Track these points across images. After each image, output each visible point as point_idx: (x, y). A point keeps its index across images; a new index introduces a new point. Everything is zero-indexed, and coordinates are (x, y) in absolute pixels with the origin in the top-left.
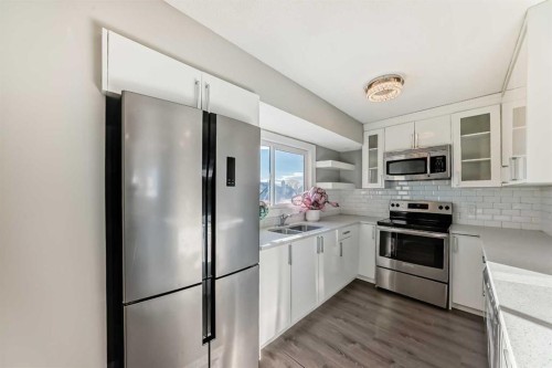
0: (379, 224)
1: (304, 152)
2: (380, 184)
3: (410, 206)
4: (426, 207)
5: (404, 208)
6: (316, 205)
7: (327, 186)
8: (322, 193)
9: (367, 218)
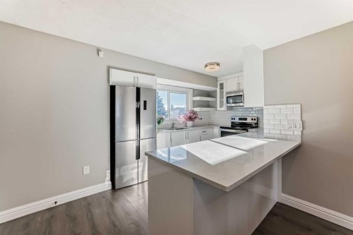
0: (221, 127)
1: (186, 93)
2: (224, 108)
3: (240, 119)
4: (246, 119)
5: (237, 120)
6: (190, 119)
7: (197, 109)
8: (194, 113)
9: (216, 125)
